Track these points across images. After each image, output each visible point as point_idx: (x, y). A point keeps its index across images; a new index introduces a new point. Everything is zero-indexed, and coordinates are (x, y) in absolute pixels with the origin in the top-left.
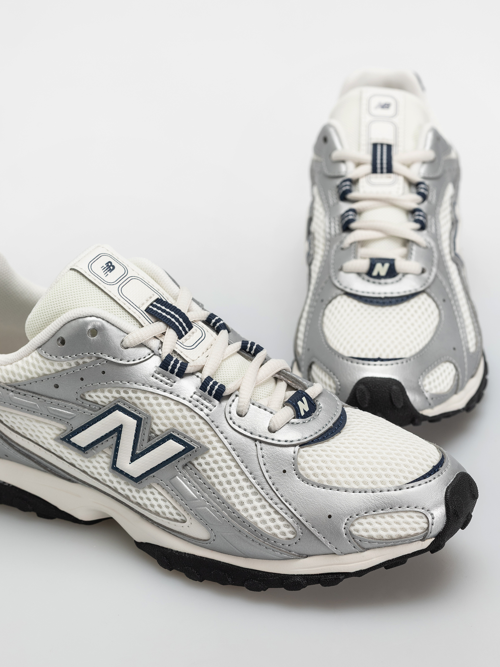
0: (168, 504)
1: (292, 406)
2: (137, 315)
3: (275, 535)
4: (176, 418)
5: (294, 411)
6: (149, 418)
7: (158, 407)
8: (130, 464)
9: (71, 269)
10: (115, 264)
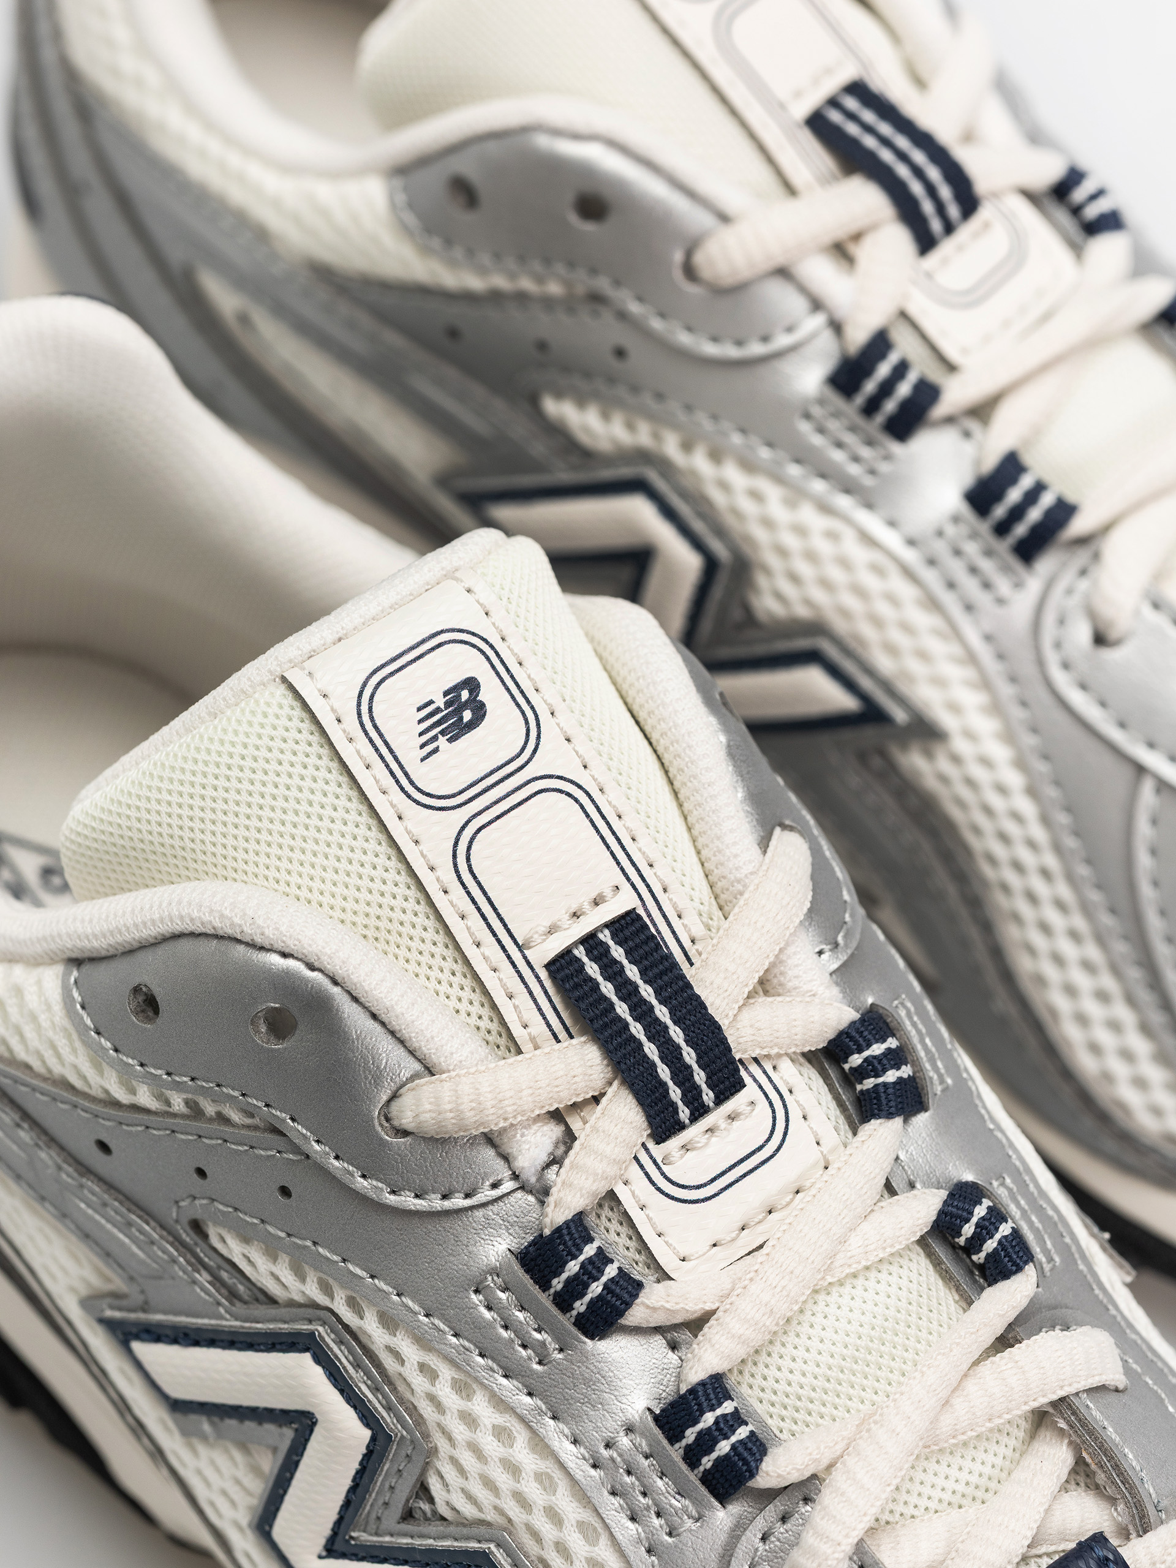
7: (463, 1427)
8: (320, 1557)
9: (284, 679)
10: (491, 693)
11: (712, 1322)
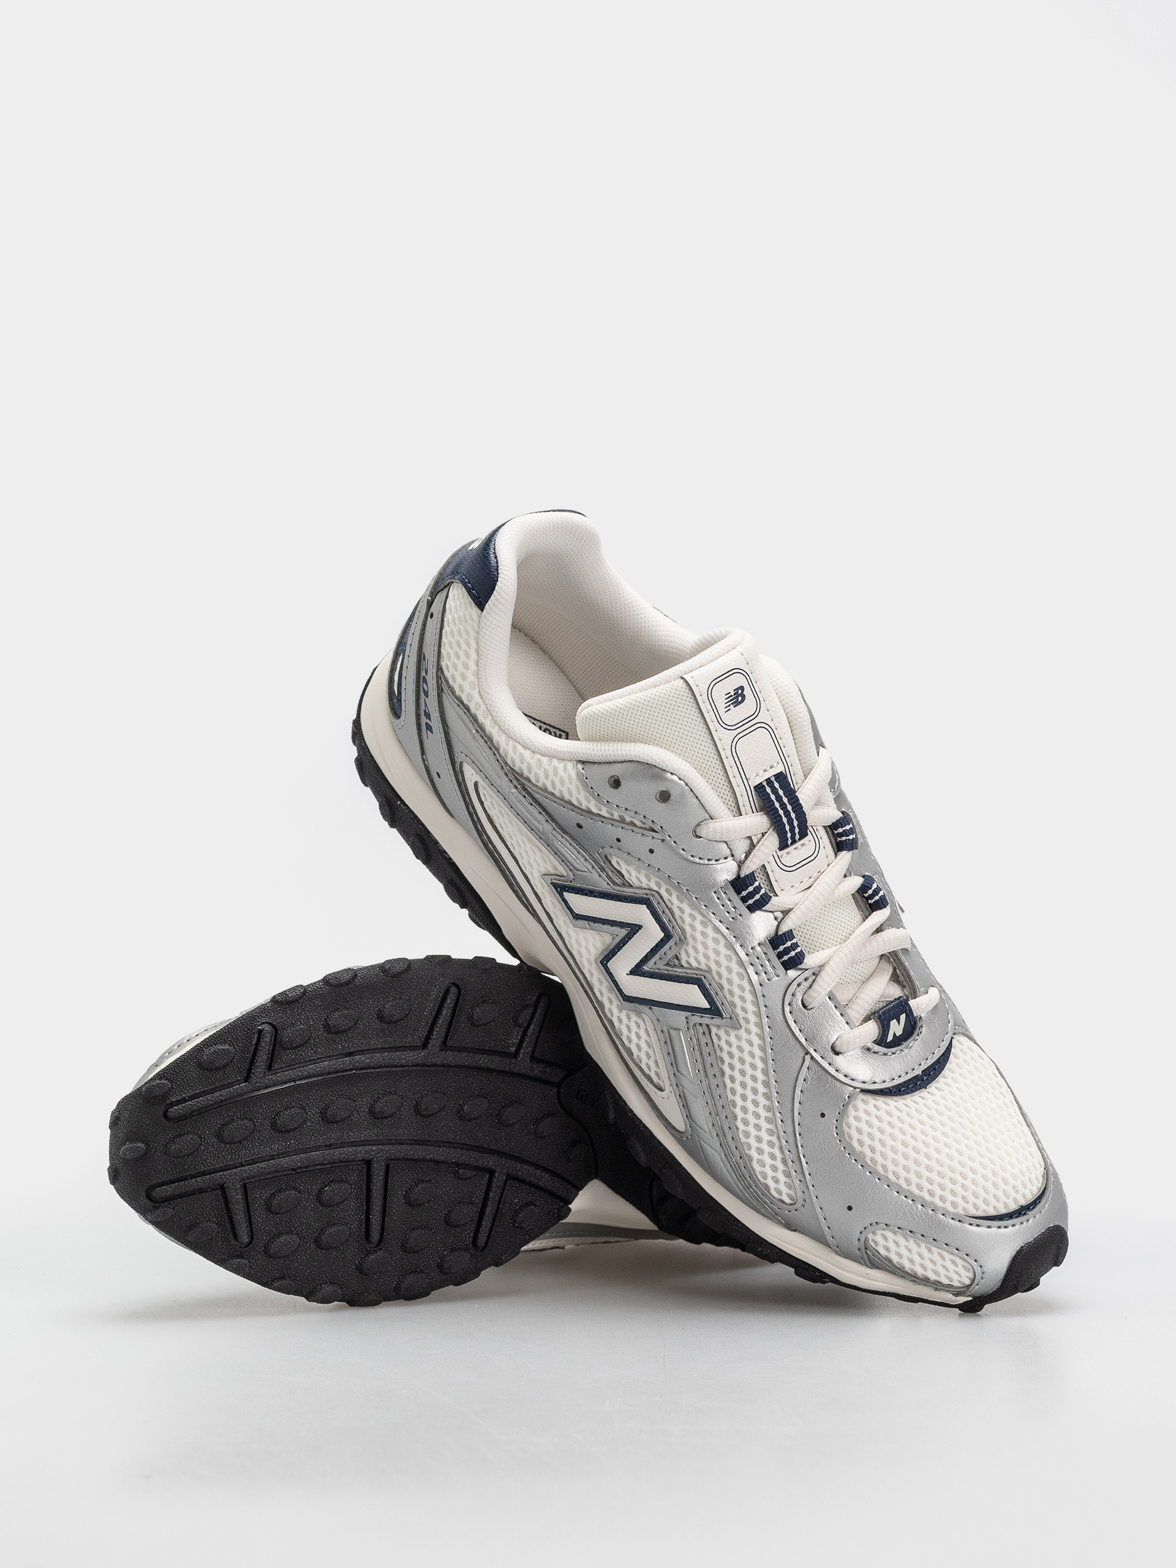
0: (651, 1052)
1: (881, 1026)
2: (740, 790)
3: (767, 1187)
4: (718, 963)
5: (879, 1032)
6: (683, 941)
7: (701, 937)
8: (627, 974)
9: (682, 678)
10: (747, 692)
11: (792, 912)
